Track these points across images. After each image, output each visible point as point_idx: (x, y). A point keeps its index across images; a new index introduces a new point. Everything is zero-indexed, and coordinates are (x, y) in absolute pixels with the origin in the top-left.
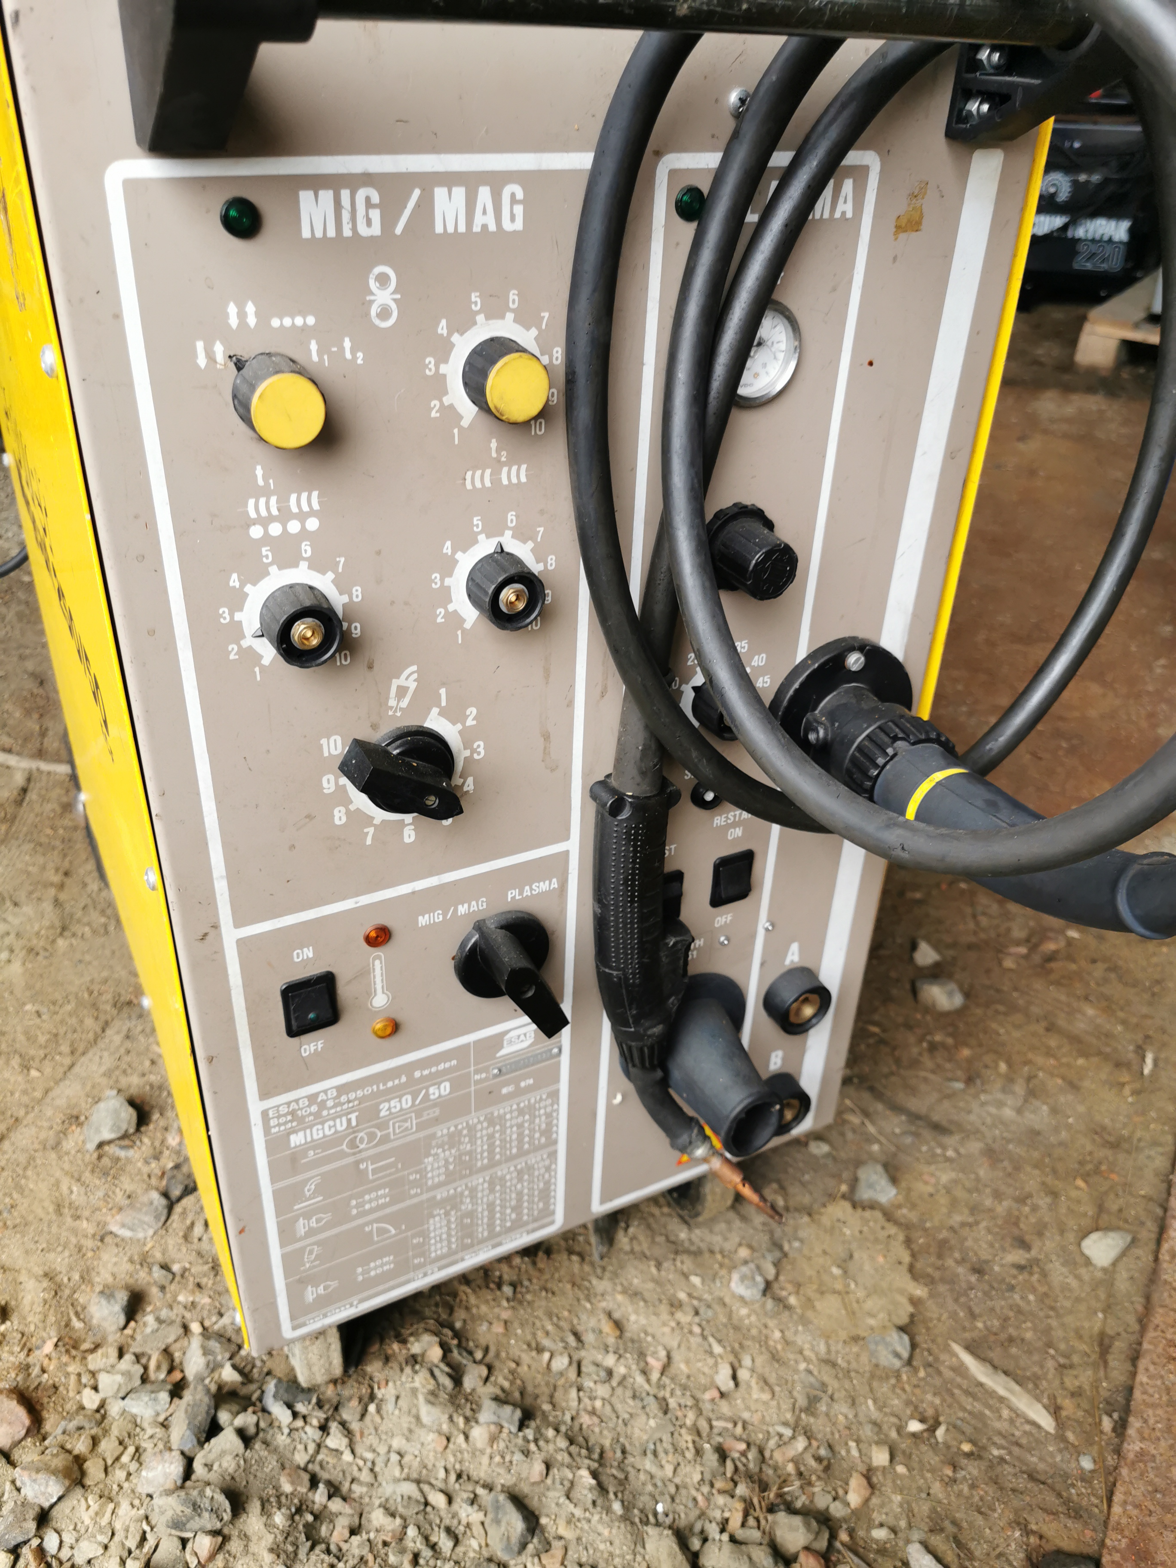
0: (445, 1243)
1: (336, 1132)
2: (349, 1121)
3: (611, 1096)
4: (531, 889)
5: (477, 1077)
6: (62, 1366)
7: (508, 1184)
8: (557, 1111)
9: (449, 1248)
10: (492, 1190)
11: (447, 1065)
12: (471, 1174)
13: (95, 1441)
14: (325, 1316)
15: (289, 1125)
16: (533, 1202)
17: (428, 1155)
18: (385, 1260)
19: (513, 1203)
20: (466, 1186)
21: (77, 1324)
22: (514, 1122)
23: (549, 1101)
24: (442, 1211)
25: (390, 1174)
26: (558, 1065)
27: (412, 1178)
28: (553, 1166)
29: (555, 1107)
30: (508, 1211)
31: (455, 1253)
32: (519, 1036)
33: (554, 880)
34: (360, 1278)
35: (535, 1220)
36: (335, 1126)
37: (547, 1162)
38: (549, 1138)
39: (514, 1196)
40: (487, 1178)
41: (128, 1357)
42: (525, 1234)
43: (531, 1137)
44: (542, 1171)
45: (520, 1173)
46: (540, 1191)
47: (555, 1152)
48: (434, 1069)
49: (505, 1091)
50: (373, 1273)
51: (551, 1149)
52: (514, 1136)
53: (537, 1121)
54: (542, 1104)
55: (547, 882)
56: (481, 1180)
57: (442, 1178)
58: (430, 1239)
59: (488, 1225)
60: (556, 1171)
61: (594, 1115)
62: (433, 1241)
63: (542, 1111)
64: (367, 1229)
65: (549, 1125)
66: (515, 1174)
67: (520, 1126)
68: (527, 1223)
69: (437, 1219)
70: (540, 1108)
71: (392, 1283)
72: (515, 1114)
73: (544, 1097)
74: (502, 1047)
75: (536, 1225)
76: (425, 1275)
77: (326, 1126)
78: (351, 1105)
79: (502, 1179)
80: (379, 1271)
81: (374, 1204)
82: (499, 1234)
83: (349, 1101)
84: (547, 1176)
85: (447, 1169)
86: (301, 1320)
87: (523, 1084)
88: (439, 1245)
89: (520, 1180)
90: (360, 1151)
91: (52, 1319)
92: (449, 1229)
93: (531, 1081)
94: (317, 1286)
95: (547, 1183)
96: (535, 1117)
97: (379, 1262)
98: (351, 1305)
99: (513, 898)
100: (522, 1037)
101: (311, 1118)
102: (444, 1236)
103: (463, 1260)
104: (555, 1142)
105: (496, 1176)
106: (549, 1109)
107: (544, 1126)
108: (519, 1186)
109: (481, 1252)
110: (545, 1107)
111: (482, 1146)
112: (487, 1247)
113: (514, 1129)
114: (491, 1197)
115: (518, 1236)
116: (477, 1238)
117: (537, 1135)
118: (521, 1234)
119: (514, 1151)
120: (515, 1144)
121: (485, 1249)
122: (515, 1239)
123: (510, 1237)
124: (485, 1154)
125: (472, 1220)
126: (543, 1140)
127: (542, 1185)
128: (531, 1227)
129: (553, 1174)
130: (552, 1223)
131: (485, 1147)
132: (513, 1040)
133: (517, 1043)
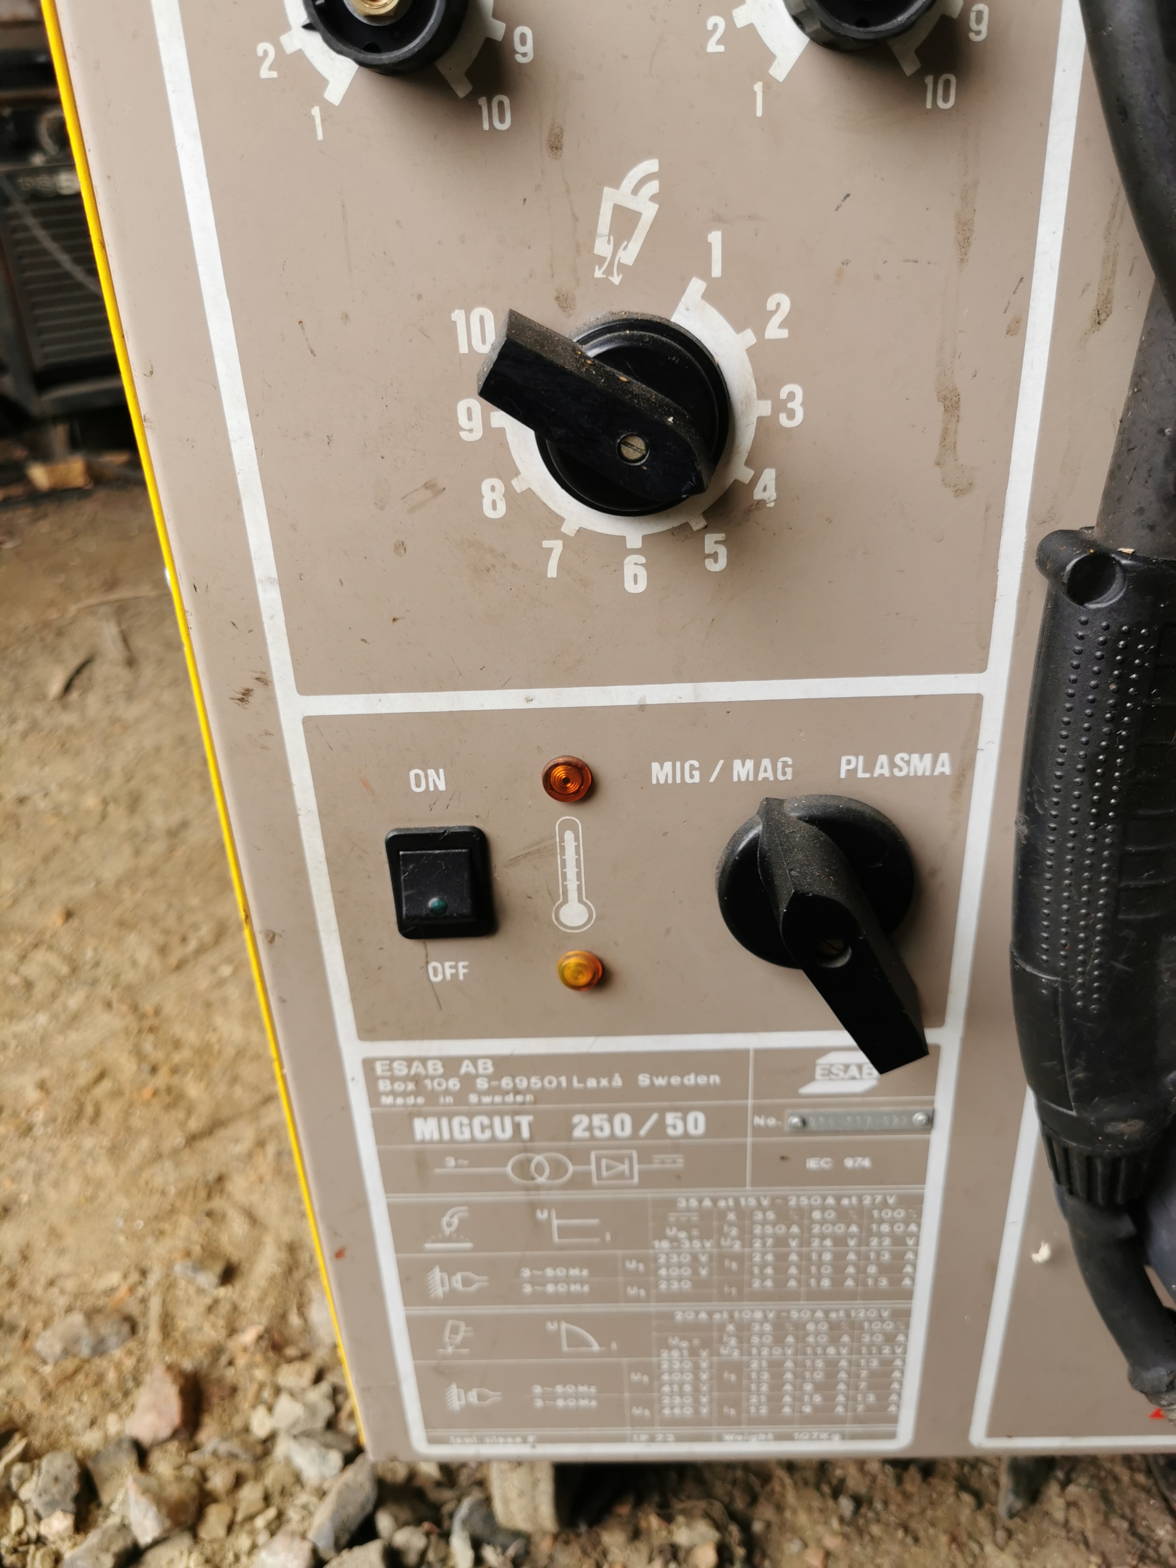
0: (688, 1400)
1: (493, 1139)
2: (517, 1127)
3: (1028, 1246)
4: (893, 765)
5: (759, 1121)
6: (251, 1366)
7: (811, 1339)
8: (917, 1236)
9: (697, 1411)
10: (779, 1340)
11: (702, 1080)
12: (740, 1297)
13: (239, 1481)
14: (481, 1441)
15: (411, 1100)
16: (857, 1388)
17: (662, 1237)
18: (583, 1389)
19: (819, 1376)
20: (731, 1316)
21: (294, 1320)
22: (828, 1229)
23: (901, 1214)
24: (685, 1344)
25: (591, 1247)
26: (925, 1147)
27: (632, 1265)
28: (901, 1338)
29: (913, 1228)
30: (808, 1387)
31: (708, 1423)
32: (847, 1067)
33: (944, 757)
34: (539, 1403)
35: (858, 1420)
36: (491, 1126)
37: (889, 1326)
38: (896, 1281)
39: (820, 1364)
40: (771, 1315)
41: (325, 1387)
42: (837, 1437)
43: (861, 1270)
44: (879, 1339)
45: (834, 1327)
46: (873, 1374)
47: (907, 1313)
48: (675, 1080)
49: (812, 1164)
50: (560, 1403)
51: (899, 1304)
52: (827, 1257)
53: (874, 1242)
54: (887, 1214)
55: (928, 757)
56: (758, 1315)
57: (687, 1286)
58: (662, 1385)
59: (770, 1399)
60: (904, 1345)
61: (992, 1269)
62: (666, 1389)
63: (885, 1228)
64: (551, 1326)
65: (899, 1257)
66: (824, 1327)
67: (840, 1241)
68: (841, 1420)
69: (675, 1354)
70: (881, 1221)
71: (593, 1431)
72: (832, 1215)
73: (891, 1201)
74: (812, 1078)
75: (858, 1428)
76: (652, 1439)
77: (477, 1121)
78: (519, 1098)
79: (800, 1326)
80: (572, 1403)
81: (562, 1288)
82: (789, 1421)
83: (516, 1092)
84: (886, 1350)
85: (696, 1272)
86: (442, 1433)
87: (849, 1163)
88: (677, 1400)
89: (834, 1340)
90: (538, 1188)
91: (270, 1301)
92: (697, 1378)
93: (866, 1163)
94: (467, 1390)
95: (887, 1364)
96: (870, 1233)
97: (570, 1389)
98: (525, 1441)
99: (852, 773)
100: (854, 1071)
101: (449, 1099)
102: (688, 1388)
103: (720, 1439)
104: (909, 1295)
105: (788, 1317)
106: (899, 1229)
107: (886, 1257)
108: (831, 1351)
109: (754, 1439)
110: (892, 1222)
111: (764, 1254)
112: (766, 1434)
113: (828, 1243)
114: (777, 1352)
115: (825, 1436)
116: (748, 1412)
117: (872, 1269)
118: (830, 1435)
119: (826, 1283)
120: (827, 1270)
121: (762, 1436)
122: (818, 1439)
123: (810, 1432)
124: (769, 1271)
125: (739, 1379)
126: (884, 1282)
127: (875, 1363)
128: (849, 1428)
129: (899, 1350)
130: (892, 1436)
131: (770, 1257)
132: (834, 1070)
133: (843, 1079)
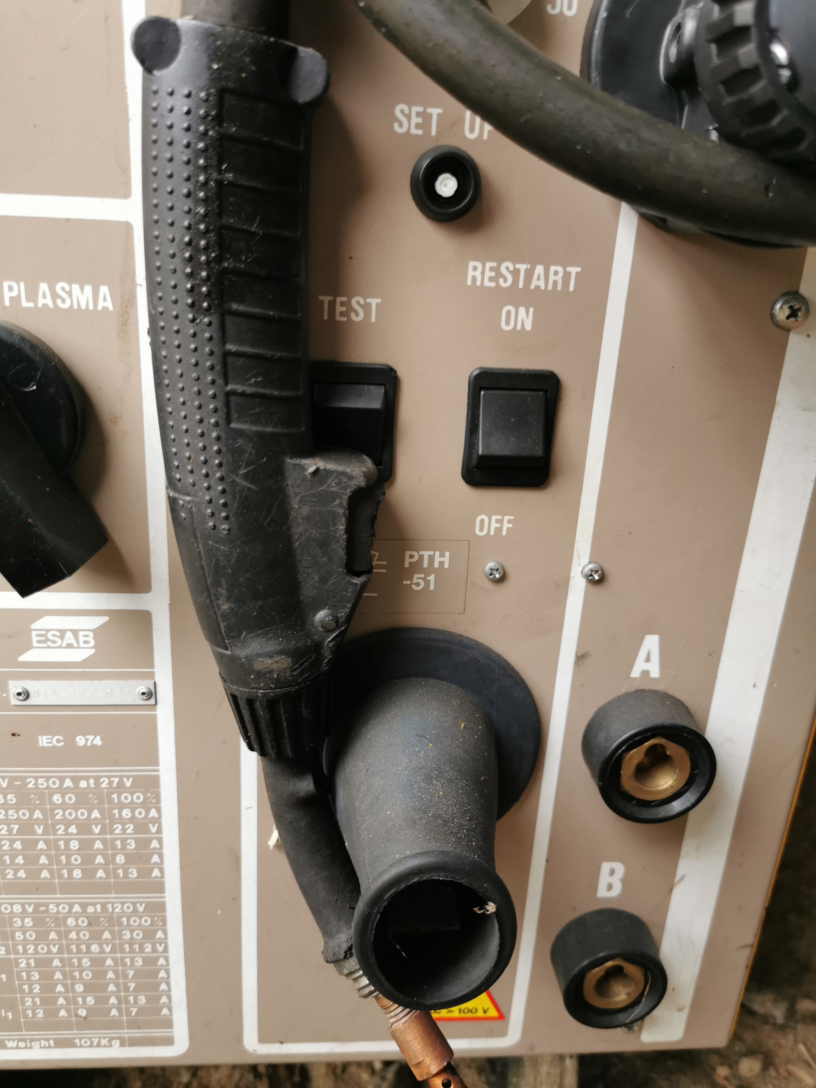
4: (55, 296)
7: (73, 935)
8: (158, 821)
10: (42, 937)
16: (127, 989)
19: (88, 975)
22: (71, 814)
23: (139, 797)
26: (153, 727)
28: (160, 934)
29: (153, 813)
30: (80, 988)
33: (104, 290)
35: (133, 1024)
37: (146, 921)
38: (145, 872)
39: (86, 962)
40: (30, 910)
42: (116, 1043)
43: (109, 860)
44: (137, 934)
45: (93, 921)
46: (139, 973)
47: (161, 907)
49: (44, 741)
51: (152, 897)
52: (74, 845)
53: (118, 828)
54: (126, 798)
55: (88, 289)
56: (17, 909)
59: (44, 1001)
60: (164, 942)
61: (236, 859)
63: (126, 813)
65: (143, 844)
66: (83, 922)
67: (84, 827)
68: (114, 1024)
70: (121, 807)
72: (71, 798)
73: (128, 784)
74: (29, 646)
75: (136, 1033)
79: (59, 921)
82: (65, 1025)
84: (148, 948)
87: (80, 740)
89: (96, 936)
93: (98, 741)
95: (151, 961)
96: (113, 821)
99: (15, 300)
100: (69, 638)
103: (2, 1045)
104: (159, 887)
105: (47, 911)
106: (140, 814)
107: (132, 845)
108: (95, 948)
109: (36, 1045)
110: (133, 807)
111: (12, 842)
112: (48, 1040)
113: (73, 829)
114: (43, 949)
115: (103, 1042)
116: (26, 1016)
117: (120, 859)
118: (110, 1041)
119: (77, 874)
120: (76, 860)
121: (43, 1043)
122: (99, 1045)
123: (90, 1039)
124: (20, 860)
125: (10, 978)
126: (134, 873)
127: (139, 962)
128: (127, 1033)
129: (161, 949)
130: (169, 1041)
131: (18, 845)
132: (50, 637)
133: (60, 647)
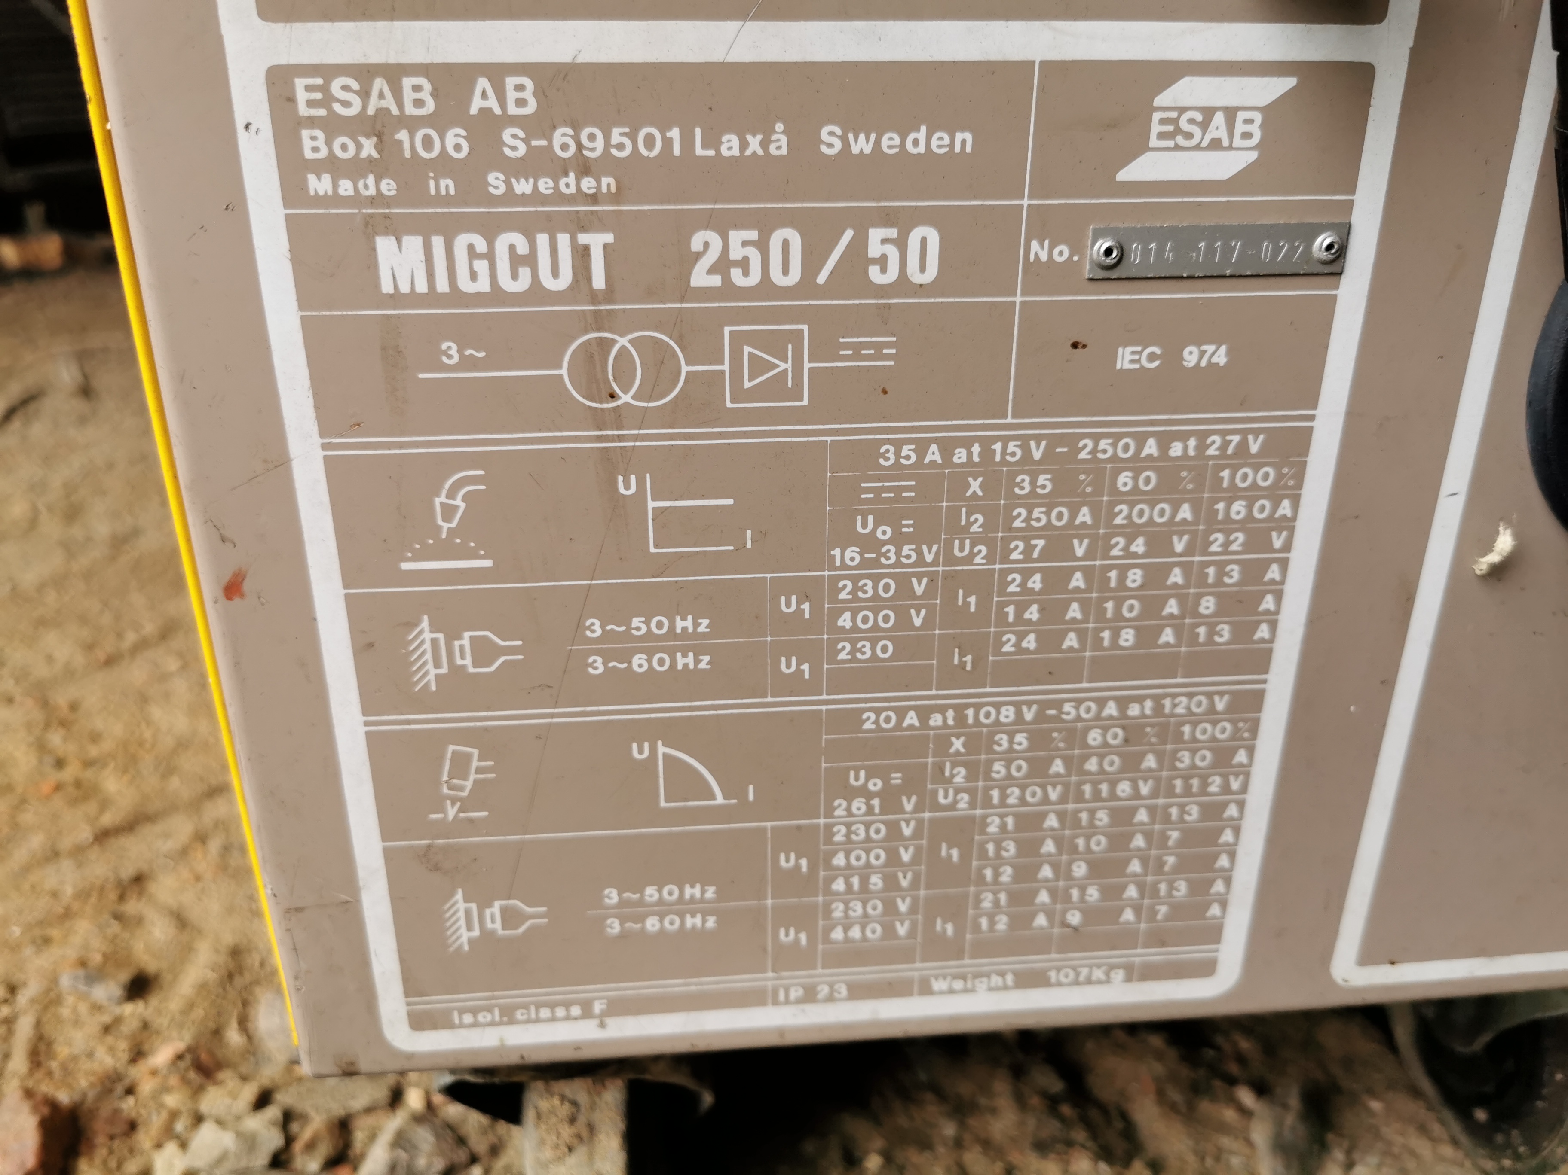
0: (876, 908)
1: (536, 289)
2: (582, 254)
3: (1469, 546)
5: (1039, 251)
6: (161, 1092)
7: (1092, 764)
8: (1288, 525)
9: (889, 931)
10: (1039, 770)
11: (940, 142)
12: (976, 678)
14: (508, 1016)
15: (369, 186)
16: (1160, 868)
18: (692, 891)
19: (1098, 845)
20: (961, 719)
22: (1142, 513)
23: (1266, 476)
24: (875, 785)
25: (715, 563)
27: (789, 605)
28: (1241, 757)
29: (1285, 509)
30: (1080, 870)
31: (906, 955)
32: (1208, 117)
34: (614, 927)
35: (1157, 937)
36: (531, 260)
37: (1224, 731)
38: (1244, 632)
39: (1103, 818)
40: (1028, 714)
42: (1119, 975)
43: (1188, 608)
44: (1206, 758)
45: (1133, 736)
46: (1190, 836)
47: (1256, 700)
48: (890, 142)
49: (1126, 358)
50: (652, 924)
51: (1243, 681)
52: (1135, 577)
53: (1217, 542)
54: (1244, 478)
56: (1008, 714)
57: (886, 649)
58: (834, 873)
59: (1014, 899)
60: (1245, 772)
62: (839, 885)
63: (1238, 509)
64: (639, 753)
65: (1253, 573)
66: (1117, 736)
67: (1158, 540)
68: (1129, 937)
69: (859, 805)
70: (1233, 495)
71: (709, 983)
72: (1150, 479)
73: (1255, 446)
74: (1143, 147)
75: (1155, 955)
76: (810, 996)
77: (503, 242)
78: (588, 184)
79: (1076, 737)
80: (672, 923)
81: (661, 663)
82: (1044, 943)
83: (585, 167)
84: (1215, 784)
85: (904, 621)
86: (436, 1002)
87: (1191, 356)
88: (857, 908)
89: (1131, 765)
90: (618, 418)
92: (893, 858)
93: (1221, 358)
94: (484, 904)
95: (1215, 811)
96: (1213, 524)
97: (670, 893)
98: (587, 1014)
100: (1218, 126)
101: (447, 185)
102: (876, 881)
103: (926, 989)
104: (1264, 659)
105: (1057, 719)
106: (1262, 509)
107: (1235, 573)
108: (1124, 788)
109: (982, 985)
110: (1252, 494)
111: (1027, 574)
112: (1002, 974)
113: (1139, 546)
114: (1034, 794)
115: (1098, 974)
116: (977, 927)
117: (1208, 605)
118: (1107, 974)
119: (1128, 637)
120: (1132, 608)
121: (996, 980)
122: (1089, 981)
123: (1074, 968)
124: (1033, 613)
125: (965, 857)
126: (1225, 632)
127: (1194, 812)
128: (1142, 955)
129: (1235, 785)
130: (1207, 969)
131: (1036, 582)
132: (1184, 125)
133: (1198, 147)
